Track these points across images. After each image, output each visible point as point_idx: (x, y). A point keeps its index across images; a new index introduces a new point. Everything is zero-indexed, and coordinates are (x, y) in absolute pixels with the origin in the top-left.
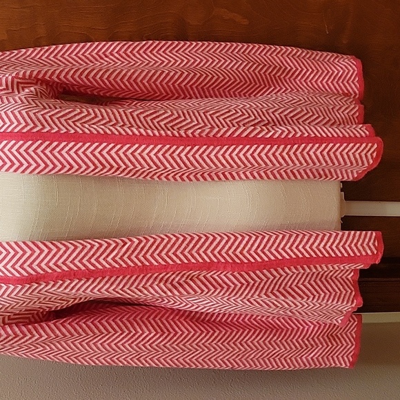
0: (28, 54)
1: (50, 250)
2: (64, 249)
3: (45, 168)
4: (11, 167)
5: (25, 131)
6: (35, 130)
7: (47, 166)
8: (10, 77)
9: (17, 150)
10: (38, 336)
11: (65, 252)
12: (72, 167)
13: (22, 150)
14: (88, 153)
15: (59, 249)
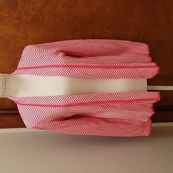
0: (56, 43)
1: (73, 97)
2: (77, 97)
3: (70, 75)
4: (61, 75)
5: (65, 65)
6: (67, 65)
7: (71, 74)
8: (56, 50)
9: (63, 70)
10: (63, 124)
11: (77, 98)
12: (78, 74)
13: (64, 70)
14: (82, 71)
15: (75, 97)
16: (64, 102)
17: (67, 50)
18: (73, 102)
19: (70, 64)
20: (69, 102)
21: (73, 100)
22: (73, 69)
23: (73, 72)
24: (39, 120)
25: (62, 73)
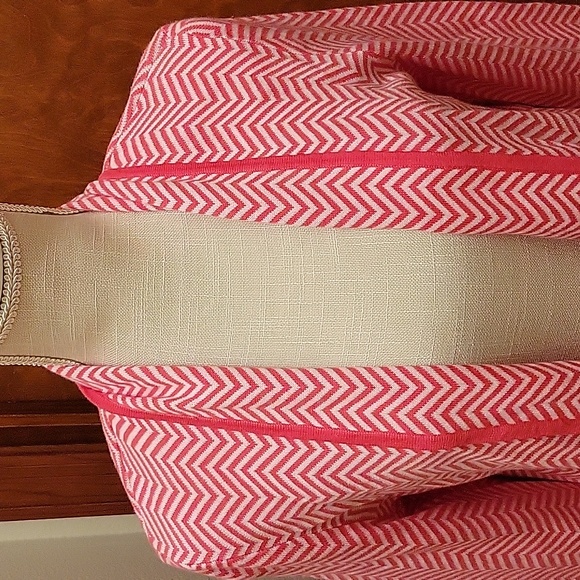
1: (503, 382)
2: (528, 379)
3: (483, 222)
6: (460, 148)
7: (487, 217)
11: (530, 386)
12: (531, 219)
14: (559, 193)
15: (519, 381)
16: (436, 415)
17: (426, 57)
18: (498, 417)
19: (475, 145)
20: (469, 413)
21: (497, 405)
22: (503, 180)
23: (501, 202)
24: (245, 521)
25: (426, 208)
